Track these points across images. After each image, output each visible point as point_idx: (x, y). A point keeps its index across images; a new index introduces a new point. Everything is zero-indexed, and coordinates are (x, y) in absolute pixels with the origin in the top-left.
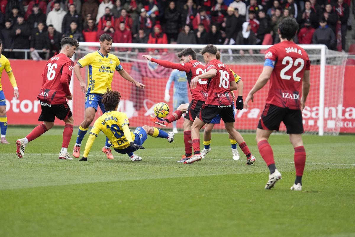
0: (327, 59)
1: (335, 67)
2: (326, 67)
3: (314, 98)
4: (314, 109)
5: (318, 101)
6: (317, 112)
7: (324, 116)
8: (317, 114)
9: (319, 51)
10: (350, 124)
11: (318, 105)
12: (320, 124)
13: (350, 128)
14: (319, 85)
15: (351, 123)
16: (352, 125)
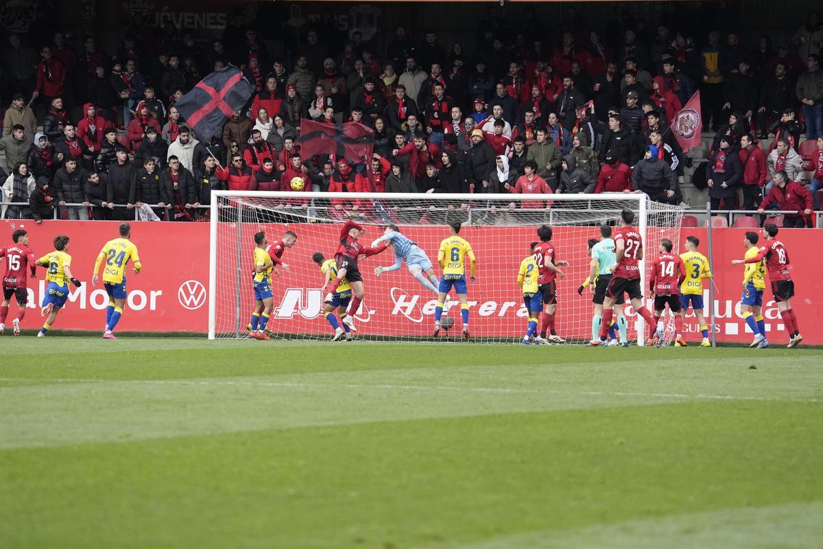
0: (649, 216)
1: (662, 231)
9: (635, 203)
10: (688, 328)
15: (690, 326)
16: (693, 328)
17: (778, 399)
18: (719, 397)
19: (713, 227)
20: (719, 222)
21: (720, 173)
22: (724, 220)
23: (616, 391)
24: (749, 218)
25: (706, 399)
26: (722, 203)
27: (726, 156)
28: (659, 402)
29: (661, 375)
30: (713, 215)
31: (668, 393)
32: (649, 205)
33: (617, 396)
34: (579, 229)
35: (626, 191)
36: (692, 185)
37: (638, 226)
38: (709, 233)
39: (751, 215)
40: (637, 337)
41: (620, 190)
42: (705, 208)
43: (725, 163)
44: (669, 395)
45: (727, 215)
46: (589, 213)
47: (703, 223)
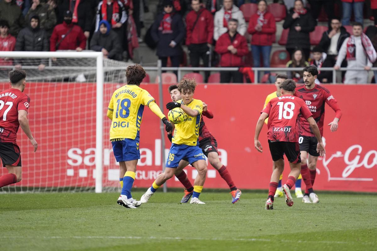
0: (106, 73)
2: (104, 86)
3: (88, 134)
4: (88, 151)
5: (94, 140)
6: (91, 156)
7: (103, 162)
8: (93, 160)
9: (92, 62)
10: (142, 175)
11: (94, 146)
12: (97, 174)
13: (143, 179)
14: (95, 114)
15: (143, 173)
16: (146, 175)
17: (221, 239)
18: (169, 238)
19: (164, 83)
20: (169, 79)
21: (167, 34)
22: (173, 76)
23: (75, 235)
24: (195, 75)
25: (157, 240)
26: (169, 60)
27: (172, 18)
28: (115, 244)
29: (117, 219)
30: (164, 72)
31: (123, 236)
32: (106, 63)
33: (76, 239)
34: (41, 85)
35: (78, 49)
36: (144, 45)
37: (96, 81)
38: (160, 88)
39: (197, 72)
40: (95, 184)
41: (73, 48)
42: (156, 66)
43: (171, 24)
44: (124, 237)
45: (176, 72)
46: (50, 71)
47: (155, 79)
